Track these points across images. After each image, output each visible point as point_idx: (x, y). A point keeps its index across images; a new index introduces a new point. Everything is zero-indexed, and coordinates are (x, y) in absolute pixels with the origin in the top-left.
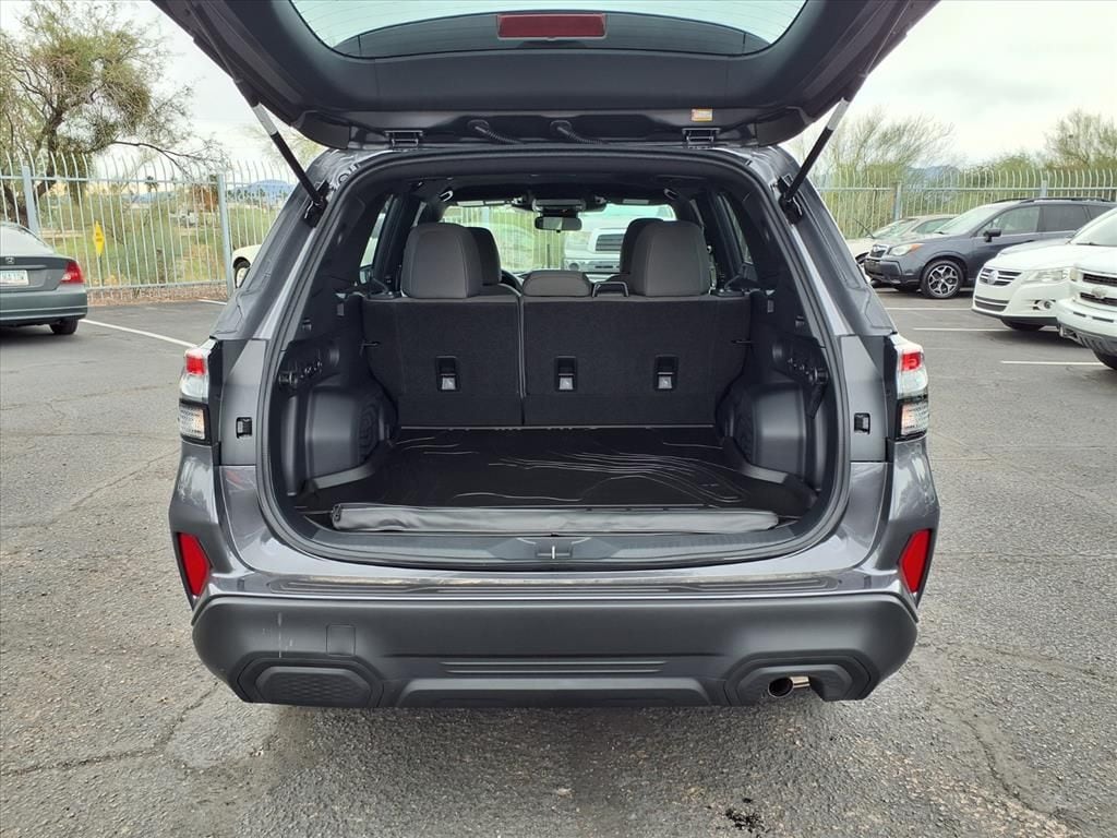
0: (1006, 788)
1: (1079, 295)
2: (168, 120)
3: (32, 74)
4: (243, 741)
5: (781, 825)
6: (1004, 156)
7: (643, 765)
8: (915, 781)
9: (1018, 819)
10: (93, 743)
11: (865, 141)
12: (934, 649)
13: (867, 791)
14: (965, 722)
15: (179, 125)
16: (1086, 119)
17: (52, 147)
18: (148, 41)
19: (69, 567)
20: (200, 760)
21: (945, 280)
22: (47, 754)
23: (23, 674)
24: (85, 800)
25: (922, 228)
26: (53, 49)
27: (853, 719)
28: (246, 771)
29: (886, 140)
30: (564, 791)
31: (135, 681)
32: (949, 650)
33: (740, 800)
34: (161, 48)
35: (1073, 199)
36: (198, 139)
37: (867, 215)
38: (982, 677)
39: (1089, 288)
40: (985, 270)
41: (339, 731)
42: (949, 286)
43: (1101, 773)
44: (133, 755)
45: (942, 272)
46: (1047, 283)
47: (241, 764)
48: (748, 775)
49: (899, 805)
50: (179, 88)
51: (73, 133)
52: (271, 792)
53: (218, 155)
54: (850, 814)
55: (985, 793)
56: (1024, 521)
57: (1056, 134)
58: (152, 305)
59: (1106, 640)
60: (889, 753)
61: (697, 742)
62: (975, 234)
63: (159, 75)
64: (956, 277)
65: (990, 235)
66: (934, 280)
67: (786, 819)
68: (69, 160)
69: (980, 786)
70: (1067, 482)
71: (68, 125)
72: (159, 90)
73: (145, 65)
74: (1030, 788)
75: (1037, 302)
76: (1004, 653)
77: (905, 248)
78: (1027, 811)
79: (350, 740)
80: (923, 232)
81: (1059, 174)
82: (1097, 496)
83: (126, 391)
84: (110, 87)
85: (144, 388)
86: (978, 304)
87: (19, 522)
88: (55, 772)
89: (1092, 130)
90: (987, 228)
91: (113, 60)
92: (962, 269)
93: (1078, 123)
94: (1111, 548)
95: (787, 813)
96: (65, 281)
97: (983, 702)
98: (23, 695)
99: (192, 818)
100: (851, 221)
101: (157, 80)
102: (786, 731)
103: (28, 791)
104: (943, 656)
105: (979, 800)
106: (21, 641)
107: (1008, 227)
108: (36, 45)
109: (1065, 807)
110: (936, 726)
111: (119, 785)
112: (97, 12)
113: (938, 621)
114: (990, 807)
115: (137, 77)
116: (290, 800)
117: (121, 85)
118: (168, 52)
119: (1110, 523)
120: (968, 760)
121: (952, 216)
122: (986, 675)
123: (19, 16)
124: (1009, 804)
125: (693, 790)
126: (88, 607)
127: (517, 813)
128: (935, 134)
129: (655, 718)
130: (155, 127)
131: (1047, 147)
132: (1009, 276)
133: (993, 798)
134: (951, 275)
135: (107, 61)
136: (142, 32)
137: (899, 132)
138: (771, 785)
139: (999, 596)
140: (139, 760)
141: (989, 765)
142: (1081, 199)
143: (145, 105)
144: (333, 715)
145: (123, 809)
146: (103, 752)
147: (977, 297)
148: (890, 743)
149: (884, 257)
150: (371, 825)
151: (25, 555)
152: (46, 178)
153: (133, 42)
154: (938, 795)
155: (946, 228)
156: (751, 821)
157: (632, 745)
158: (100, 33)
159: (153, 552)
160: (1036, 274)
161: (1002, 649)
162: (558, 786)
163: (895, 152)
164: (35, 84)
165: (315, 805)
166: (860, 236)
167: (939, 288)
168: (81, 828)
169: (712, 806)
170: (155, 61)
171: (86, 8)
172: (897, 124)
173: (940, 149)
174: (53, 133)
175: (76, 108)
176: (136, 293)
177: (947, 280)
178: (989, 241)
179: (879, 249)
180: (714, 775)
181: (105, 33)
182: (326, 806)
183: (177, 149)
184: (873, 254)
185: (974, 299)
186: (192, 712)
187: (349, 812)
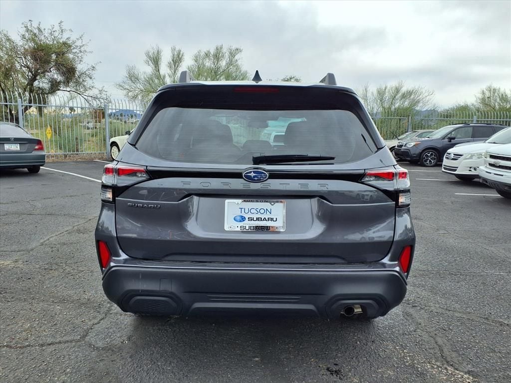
0: (448, 362)
1: (488, 164)
2: (83, 81)
3: (23, 59)
4: (118, 337)
5: (350, 374)
6: (458, 105)
7: (291, 350)
8: (408, 358)
9: (451, 374)
10: (53, 336)
11: (395, 97)
12: (419, 308)
13: (387, 362)
14: (431, 337)
15: (88, 82)
16: (494, 89)
17: (31, 91)
18: (77, 46)
19: (40, 268)
20: (100, 344)
21: (430, 158)
22: (34, 341)
23: (22, 310)
24: (51, 359)
25: (420, 136)
26: (34, 48)
27: (383, 334)
28: (120, 349)
29: (404, 96)
30: (257, 359)
31: (71, 313)
32: (425, 309)
33: (333, 364)
34: (82, 49)
35: (487, 124)
36: (96, 89)
37: (396, 129)
38: (439, 319)
39: (493, 161)
40: (448, 153)
41: (160, 334)
42: (433, 161)
43: (489, 358)
44: (71, 342)
45: (429, 155)
46: (475, 159)
47: (118, 346)
48: (337, 355)
49: (401, 367)
50: (89, 67)
51: (41, 85)
52: (131, 357)
53: (105, 97)
54: (380, 370)
55: (438, 364)
56: (461, 259)
57: (480, 96)
58: (73, 162)
59: (495, 306)
60: (397, 348)
61: (315, 342)
62: (444, 139)
63: (81, 61)
64: (436, 157)
65: (451, 139)
66: (426, 158)
67: (352, 372)
68: (39, 97)
69: (436, 361)
70: (482, 243)
71: (39, 82)
72: (80, 67)
73: (75, 57)
74: (457, 362)
75: (470, 168)
76: (449, 310)
77: (413, 144)
78: (456, 371)
79: (165, 338)
80: (421, 137)
81: (481, 114)
82: (494, 249)
83: (62, 197)
84: (59, 66)
85: (71, 196)
86: (445, 168)
87: (17, 249)
88: (37, 348)
89: (496, 94)
90: (449, 136)
91: (61, 54)
92: (438, 153)
93: (490, 91)
94: (499, 270)
95: (353, 370)
96: (36, 149)
97: (439, 329)
98: (22, 318)
99: (97, 366)
100: (388, 132)
101: (80, 63)
102: (354, 338)
103: (26, 355)
104: (423, 311)
105: (435, 367)
106: (20, 296)
107: (459, 136)
108: (26, 47)
109: (472, 370)
110: (418, 338)
111: (65, 353)
112: (55, 33)
113: (421, 297)
114: (440, 369)
115: (71, 61)
116: (139, 360)
117: (63, 64)
118: (85, 51)
119: (499, 260)
120: (431, 351)
121: (433, 130)
122: (441, 319)
123: (20, 34)
124: (448, 368)
125: (312, 360)
126: (49, 283)
127: (237, 367)
128: (426, 94)
129: (297, 332)
130: (78, 83)
131: (476, 101)
132: (458, 156)
133: (441, 366)
134: (433, 156)
135: (58, 54)
136: (74, 42)
137: (410, 93)
138: (346, 359)
139: (448, 288)
140: (74, 344)
141: (440, 353)
142: (491, 124)
143: (74, 74)
144: (157, 328)
145: (68, 362)
146: (58, 340)
147: (444, 165)
148: (398, 344)
149: (403, 147)
150: (174, 371)
151: (20, 262)
152: (28, 104)
153: (70, 46)
154: (418, 364)
155: (431, 136)
156: (337, 372)
157: (286, 342)
158: (55, 42)
159: (77, 263)
160: (470, 155)
161: (449, 309)
162: (254, 357)
163: (408, 102)
164: (25, 64)
165: (149, 362)
166: (392, 139)
167: (428, 162)
168: (50, 369)
169: (321, 366)
170: (80, 55)
171: (50, 31)
172: (409, 89)
173: (428, 101)
174: (32, 85)
175: (42, 75)
176: (66, 156)
177: (431, 159)
178: (450, 141)
179: (401, 144)
180: (322, 354)
181: (57, 43)
182: (154, 363)
183: (87, 93)
184: (398, 146)
185: (443, 166)
186: (96, 326)
187: (164, 365)
